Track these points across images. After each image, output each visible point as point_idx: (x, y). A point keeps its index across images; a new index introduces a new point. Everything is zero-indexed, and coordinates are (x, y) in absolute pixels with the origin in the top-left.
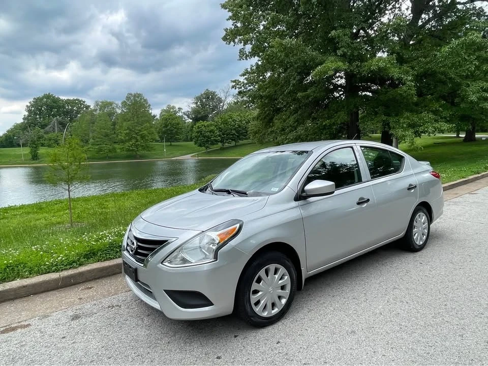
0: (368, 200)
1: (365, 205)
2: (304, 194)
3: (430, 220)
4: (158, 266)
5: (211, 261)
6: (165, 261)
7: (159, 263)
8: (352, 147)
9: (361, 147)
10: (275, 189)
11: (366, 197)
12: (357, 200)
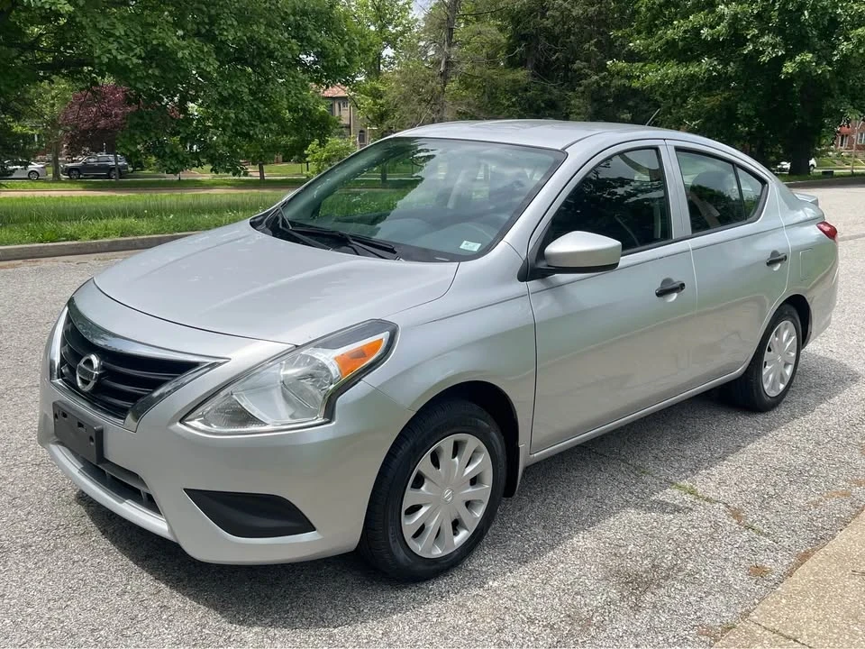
0: (682, 286)
1: (674, 296)
2: (542, 265)
3: (803, 338)
4: (172, 428)
5: (317, 422)
6: (190, 417)
7: (172, 422)
8: (656, 149)
9: (678, 149)
10: (471, 244)
11: (677, 279)
12: (657, 286)
